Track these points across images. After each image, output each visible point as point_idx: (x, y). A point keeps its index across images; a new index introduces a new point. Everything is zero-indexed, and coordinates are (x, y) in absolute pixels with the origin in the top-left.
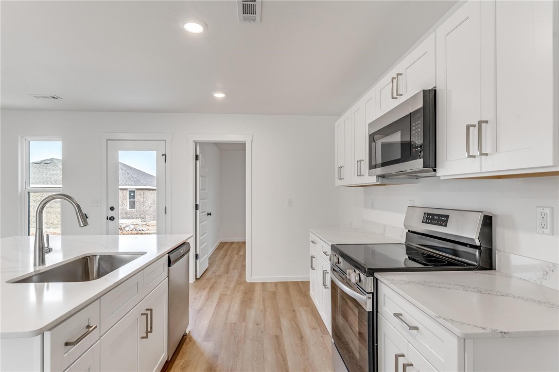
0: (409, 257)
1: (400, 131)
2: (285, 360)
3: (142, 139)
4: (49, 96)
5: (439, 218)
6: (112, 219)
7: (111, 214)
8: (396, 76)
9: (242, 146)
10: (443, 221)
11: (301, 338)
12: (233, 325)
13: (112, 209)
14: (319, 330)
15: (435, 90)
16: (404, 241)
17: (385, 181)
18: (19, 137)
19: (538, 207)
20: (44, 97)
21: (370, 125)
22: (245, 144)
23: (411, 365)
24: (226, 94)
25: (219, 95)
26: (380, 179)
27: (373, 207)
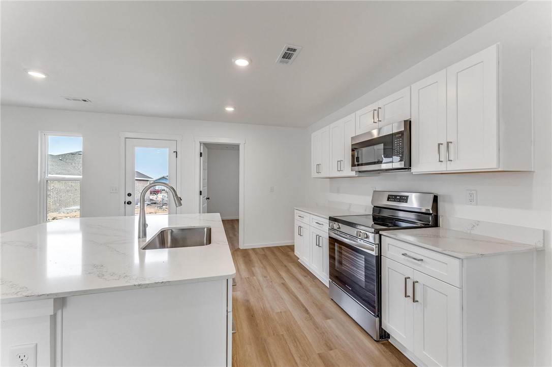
0: (374, 223)
1: (383, 144)
2: (297, 298)
3: (162, 139)
4: (81, 99)
5: (400, 197)
6: (129, 203)
7: (129, 199)
8: (377, 109)
9: (236, 148)
10: (404, 199)
11: (300, 283)
12: (248, 279)
13: (129, 195)
14: (309, 277)
15: (410, 121)
16: (371, 213)
17: (361, 174)
18: (39, 132)
19: (467, 190)
20: (74, 100)
21: (353, 138)
22: (239, 145)
23: (417, 282)
24: (235, 108)
25: (230, 109)
26: (358, 173)
27: (338, 192)
